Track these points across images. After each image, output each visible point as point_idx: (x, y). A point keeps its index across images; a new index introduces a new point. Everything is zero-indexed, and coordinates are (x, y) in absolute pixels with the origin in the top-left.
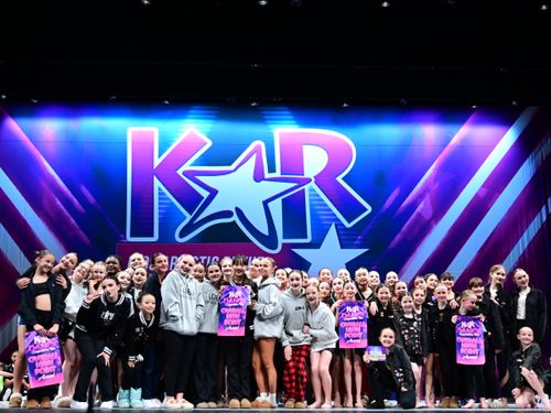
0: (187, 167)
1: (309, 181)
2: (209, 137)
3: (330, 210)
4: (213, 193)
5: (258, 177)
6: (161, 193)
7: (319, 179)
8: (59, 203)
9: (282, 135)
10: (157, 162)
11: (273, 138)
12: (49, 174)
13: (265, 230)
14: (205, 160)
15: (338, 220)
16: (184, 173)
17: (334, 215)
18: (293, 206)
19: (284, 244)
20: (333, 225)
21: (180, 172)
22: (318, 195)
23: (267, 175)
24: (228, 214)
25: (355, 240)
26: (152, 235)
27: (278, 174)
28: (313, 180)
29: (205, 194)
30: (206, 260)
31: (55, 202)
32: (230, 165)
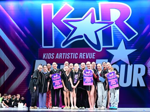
0: (65, 19)
1: (113, 23)
2: (73, 7)
3: (121, 34)
4: (75, 28)
5: (93, 22)
6: (55, 29)
7: (117, 22)
8: (16, 34)
9: (102, 5)
10: (53, 17)
11: (98, 6)
12: (13, 23)
13: (95, 42)
14: (72, 16)
15: (125, 38)
16: (64, 21)
17: (123, 36)
18: (107, 33)
19: (103, 48)
20: (123, 40)
21: (62, 21)
22: (116, 28)
23: (96, 21)
24: (81, 37)
25: (132, 46)
26: (52, 45)
27: (100, 20)
28: (114, 22)
29: (72, 29)
30: (73, 55)
31: (15, 33)
32: (82, 17)
